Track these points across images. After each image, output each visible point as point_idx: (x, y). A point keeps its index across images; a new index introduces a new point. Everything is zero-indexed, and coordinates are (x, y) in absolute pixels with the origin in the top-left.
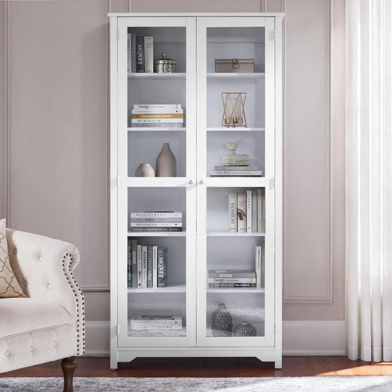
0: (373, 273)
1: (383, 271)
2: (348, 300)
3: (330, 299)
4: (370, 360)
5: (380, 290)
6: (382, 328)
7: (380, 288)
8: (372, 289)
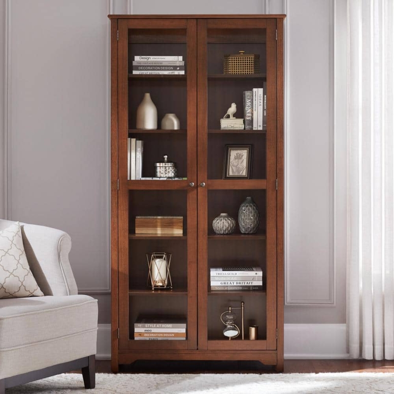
0: (374, 272)
1: (385, 270)
2: (349, 298)
3: (333, 302)
4: (372, 358)
5: (381, 289)
6: (384, 327)
7: (382, 286)
8: (373, 287)
